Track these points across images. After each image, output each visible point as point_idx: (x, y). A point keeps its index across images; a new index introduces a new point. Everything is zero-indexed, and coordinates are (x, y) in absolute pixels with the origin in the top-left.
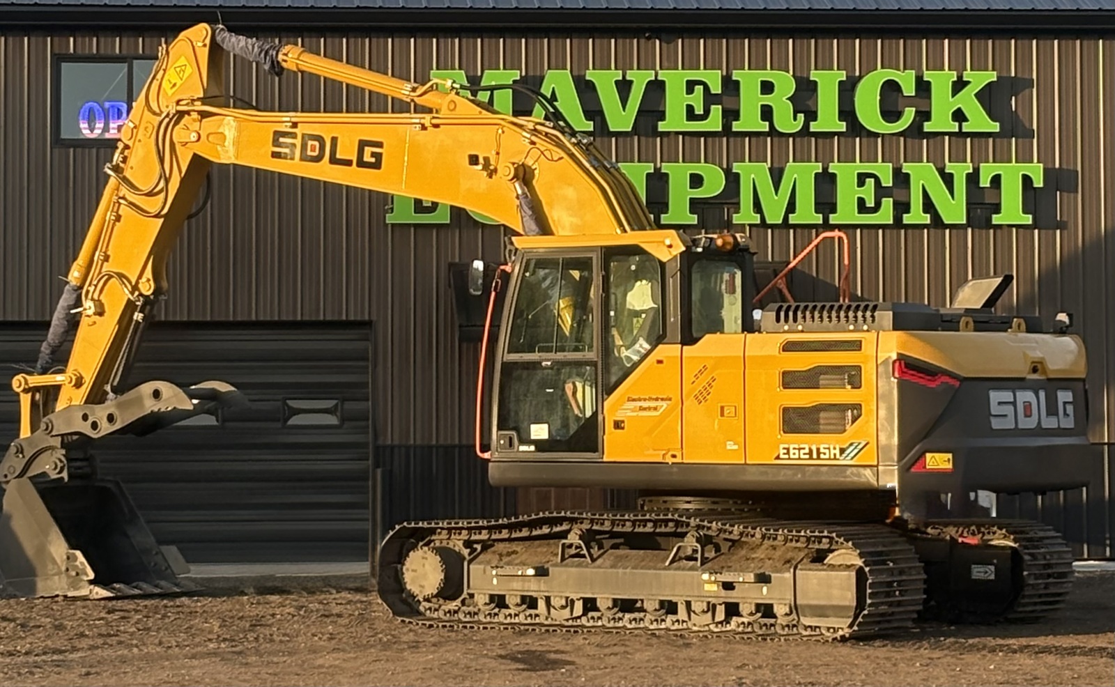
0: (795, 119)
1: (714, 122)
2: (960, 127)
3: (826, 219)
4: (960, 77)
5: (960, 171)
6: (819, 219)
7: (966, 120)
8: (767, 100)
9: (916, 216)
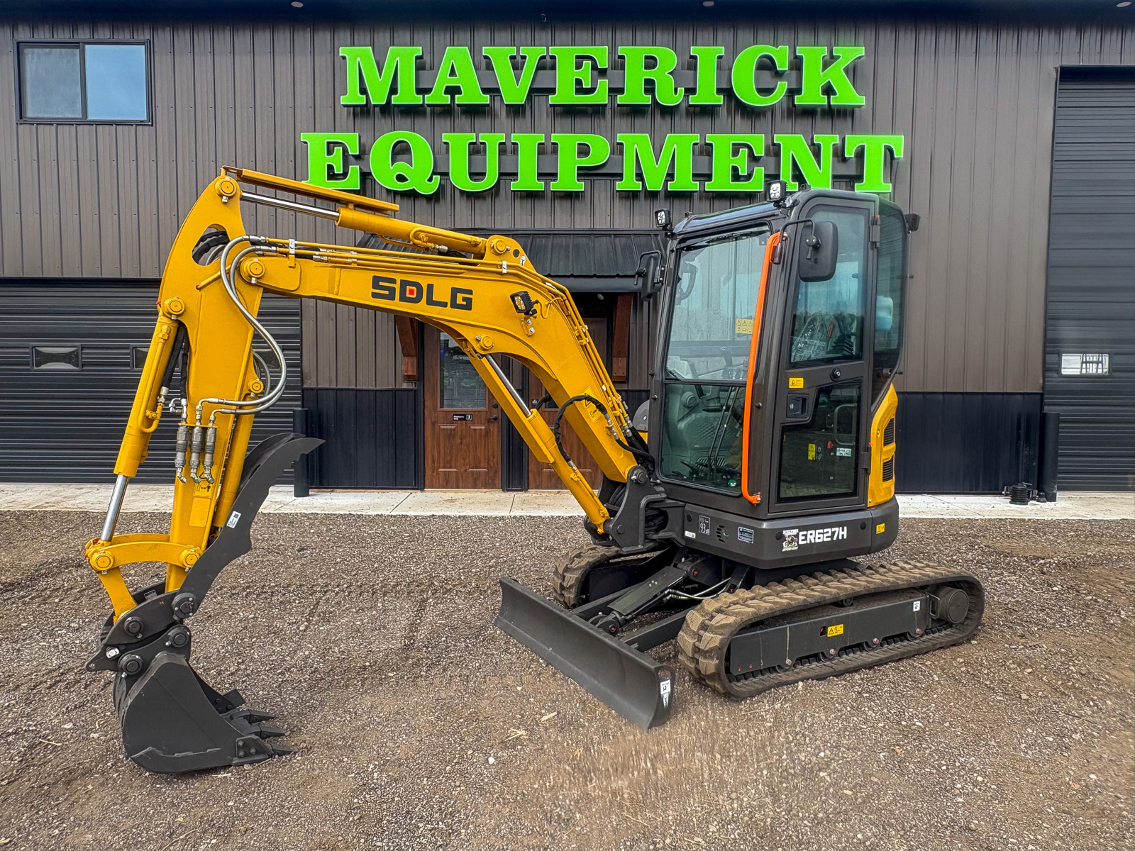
0: (676, 91)
1: (601, 96)
2: (829, 100)
3: (702, 187)
4: (831, 52)
5: (828, 142)
6: (696, 186)
7: (834, 93)
8: (650, 74)
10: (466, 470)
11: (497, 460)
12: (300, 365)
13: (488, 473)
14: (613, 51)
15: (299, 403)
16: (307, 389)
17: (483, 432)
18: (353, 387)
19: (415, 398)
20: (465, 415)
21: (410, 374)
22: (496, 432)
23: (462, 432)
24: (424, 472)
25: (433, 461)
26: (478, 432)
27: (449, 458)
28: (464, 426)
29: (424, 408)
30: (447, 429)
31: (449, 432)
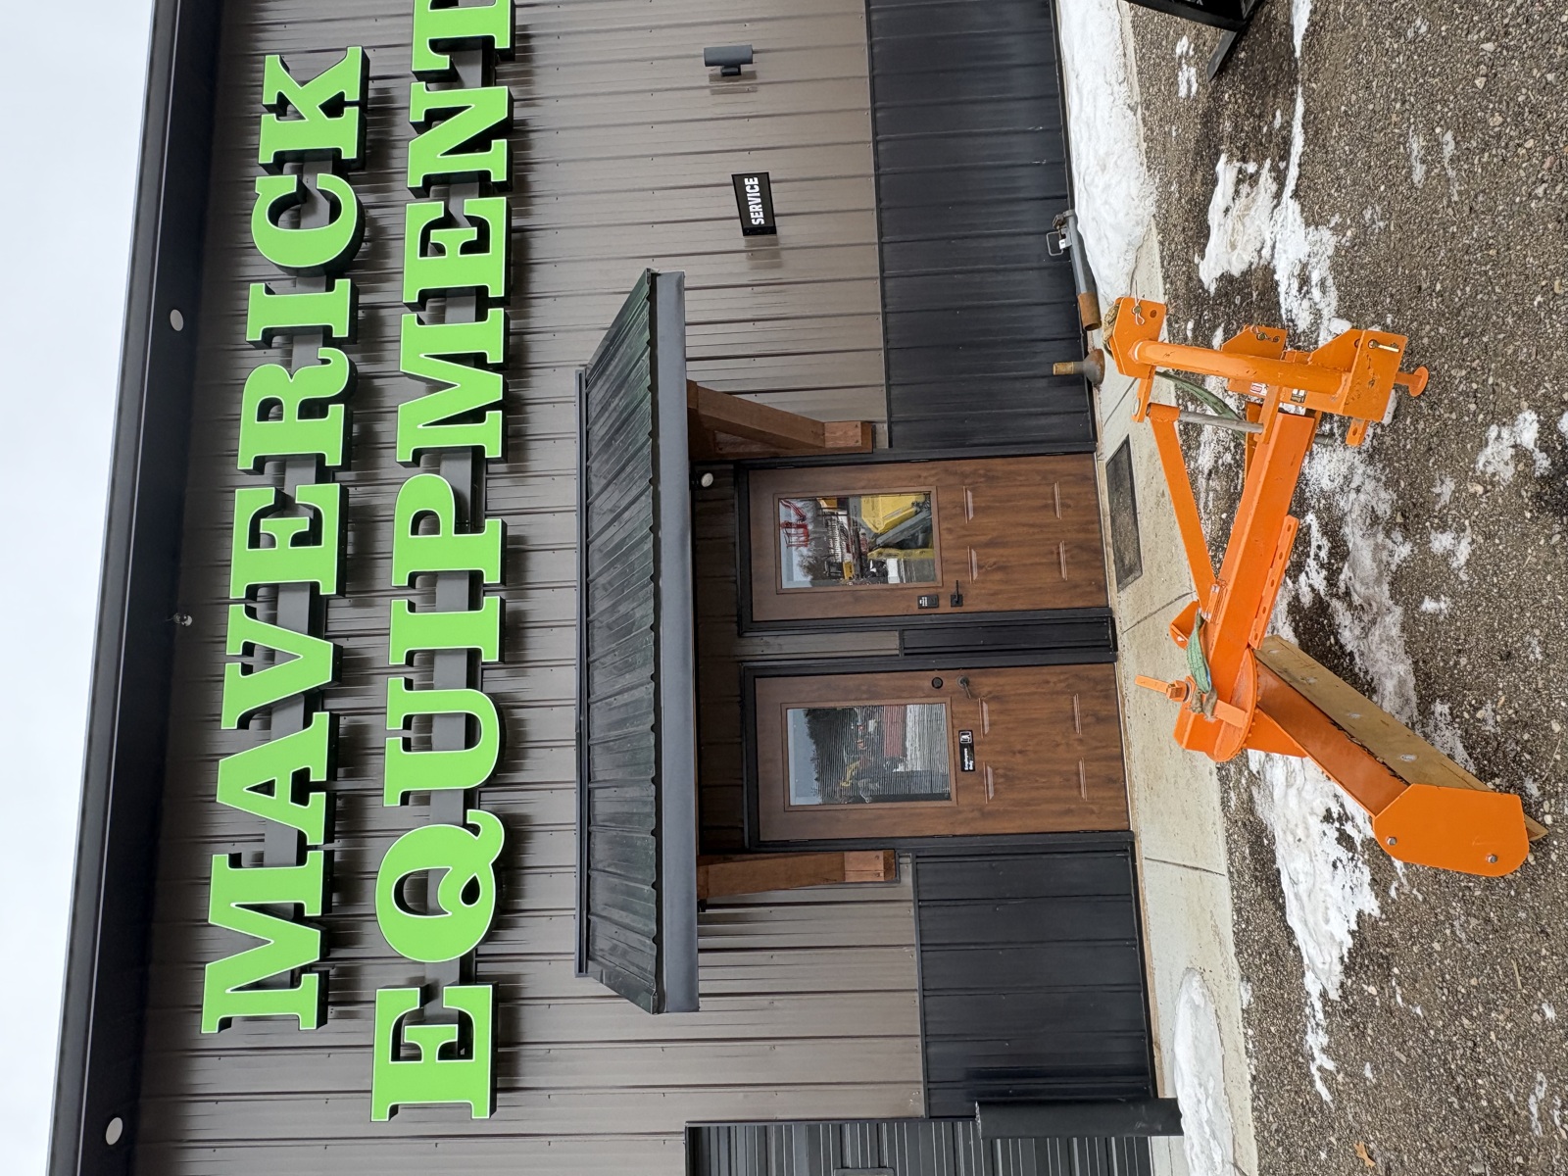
0: (325, 362)
1: (326, 498)
2: (352, 104)
3: (497, 302)
4: (270, 109)
5: (422, 99)
6: (496, 315)
7: (341, 95)
8: (291, 409)
9: (495, 161)
10: (1081, 741)
11: (1054, 676)
12: (876, 1123)
13: (1080, 693)
15: (960, 1125)
16: (929, 1106)
17: (995, 706)
19: (931, 855)
20: (962, 746)
21: (881, 867)
22: (993, 680)
23: (1000, 753)
24: (1094, 832)
25: (1069, 812)
26: (995, 718)
27: (1057, 780)
28: (986, 747)
29: (954, 836)
30: (995, 784)
31: (1001, 780)
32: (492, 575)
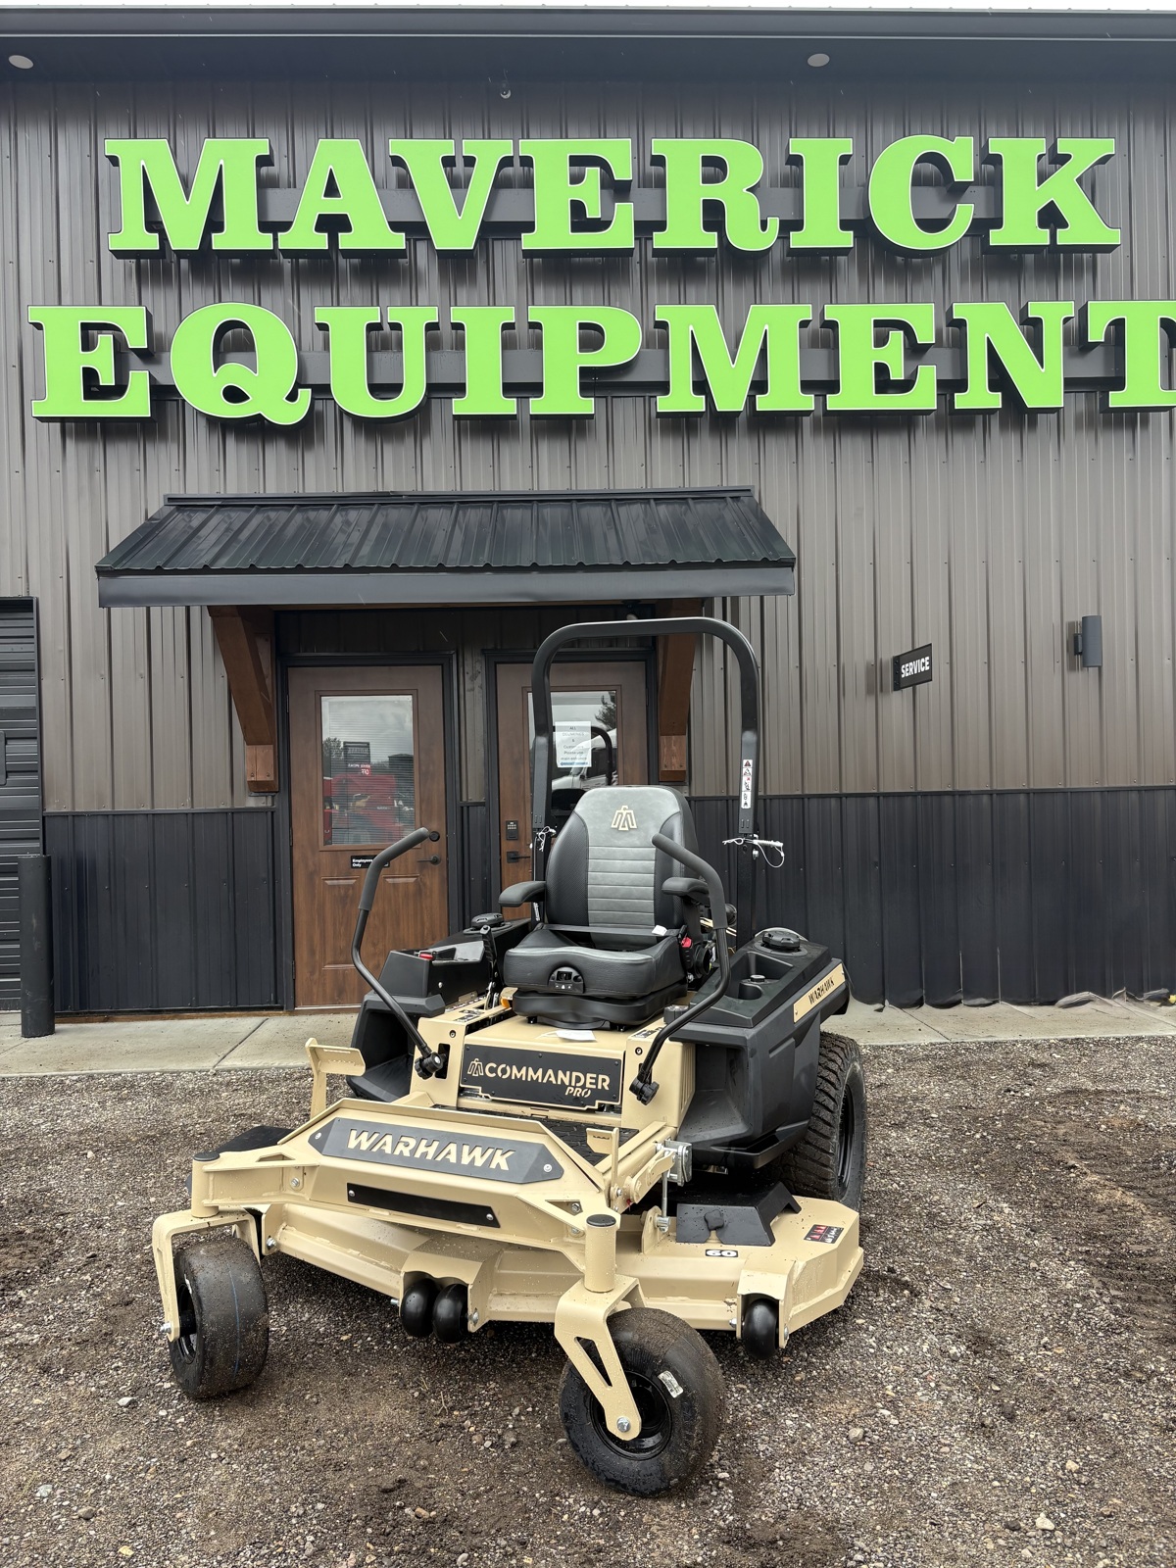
0: (764, 225)
1: (620, 234)
2: (1053, 237)
3: (822, 403)
5: (1054, 314)
6: (808, 403)
7: (1064, 225)
8: (714, 192)
9: (977, 396)
12: (37, 768)
14: (640, 148)
15: (37, 845)
16: (54, 816)
17: (411, 889)
18: (147, 808)
19: (275, 826)
21: (260, 778)
22: (435, 889)
24: (294, 973)
25: (312, 952)
26: (400, 888)
27: (343, 943)
29: (291, 847)
30: (339, 886)
31: (342, 892)
32: (537, 406)
